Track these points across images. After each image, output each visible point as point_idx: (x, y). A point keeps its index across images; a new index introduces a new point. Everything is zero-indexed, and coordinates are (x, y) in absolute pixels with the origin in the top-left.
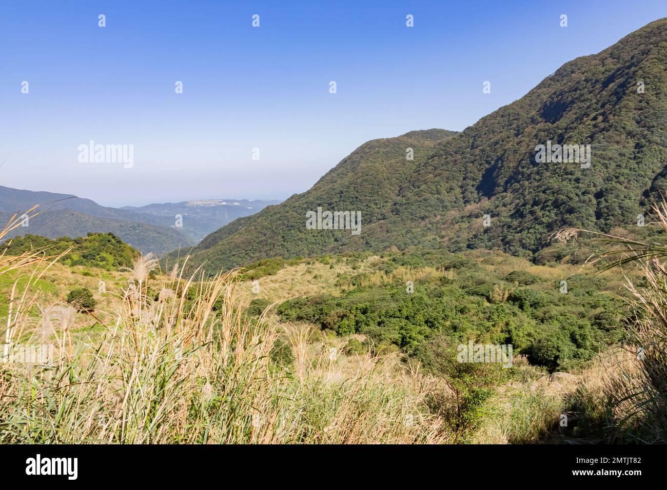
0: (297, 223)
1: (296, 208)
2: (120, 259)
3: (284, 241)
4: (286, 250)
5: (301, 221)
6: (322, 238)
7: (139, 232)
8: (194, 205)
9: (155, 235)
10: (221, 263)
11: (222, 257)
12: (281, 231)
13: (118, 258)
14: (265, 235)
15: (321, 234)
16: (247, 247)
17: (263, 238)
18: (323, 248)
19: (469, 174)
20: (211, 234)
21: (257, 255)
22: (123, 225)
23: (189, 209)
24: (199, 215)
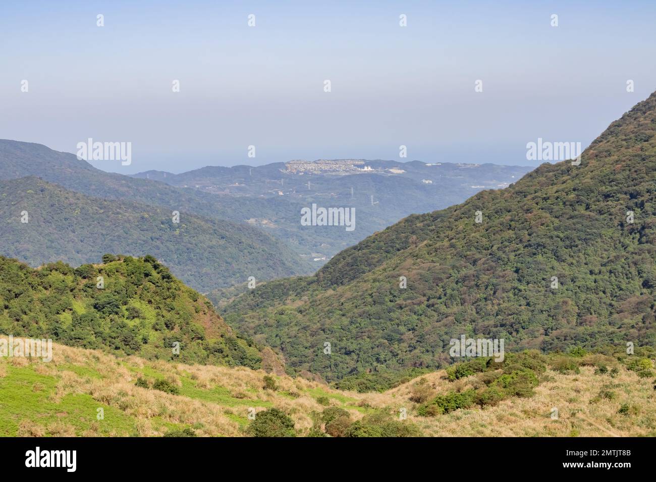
0: (552, 237)
1: (549, 201)
2: (168, 316)
3: (519, 280)
4: (524, 302)
5: (562, 235)
6: (613, 278)
7: (180, 234)
8: (299, 172)
9: (214, 243)
10: (372, 324)
11: (373, 309)
12: (512, 256)
13: (164, 313)
14: (474, 262)
15: (609, 268)
16: (431, 289)
17: (470, 271)
18: (613, 303)
20: (346, 251)
21: (455, 309)
22: (146, 216)
23: (287, 180)
24: (312, 198)
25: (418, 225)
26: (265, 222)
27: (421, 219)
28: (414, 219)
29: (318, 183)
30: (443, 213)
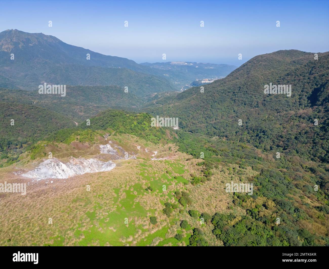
0: (218, 100)
1: (218, 92)
3: (211, 108)
4: (212, 113)
6: (228, 110)
8: (173, 64)
12: (211, 103)
15: (228, 107)
17: (203, 105)
19: (305, 89)
23: (171, 66)
24: (175, 70)
29: (177, 67)
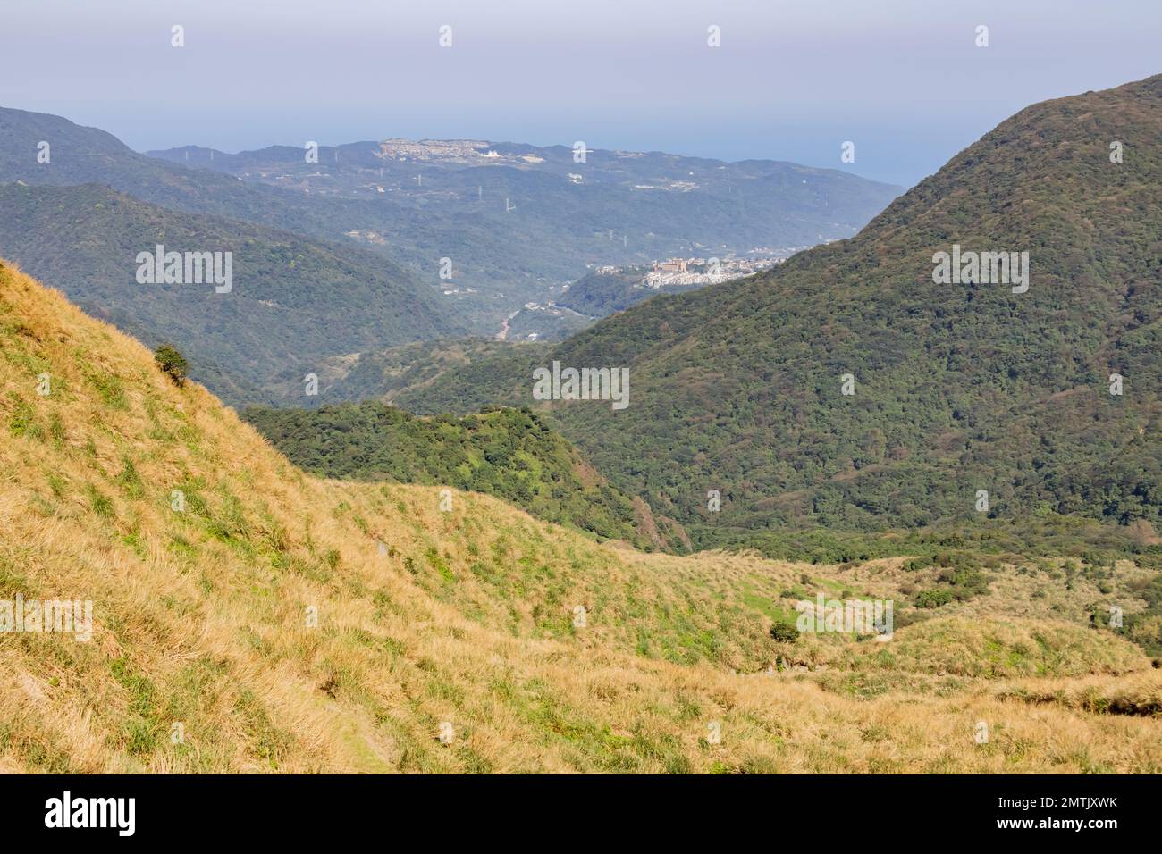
0: (853, 356)
1: (846, 312)
2: (553, 468)
3: (821, 403)
4: (829, 429)
5: (865, 355)
6: (922, 407)
8: (399, 156)
10: (658, 442)
11: (658, 425)
12: (810, 375)
13: (549, 465)
15: (917, 396)
16: (719, 405)
17: (764, 388)
18: (923, 434)
21: (752, 430)
23: (388, 171)
24: (425, 197)
25: (669, 308)
26: (372, 235)
27: (671, 301)
28: (663, 301)
29: (430, 177)
30: (697, 294)
